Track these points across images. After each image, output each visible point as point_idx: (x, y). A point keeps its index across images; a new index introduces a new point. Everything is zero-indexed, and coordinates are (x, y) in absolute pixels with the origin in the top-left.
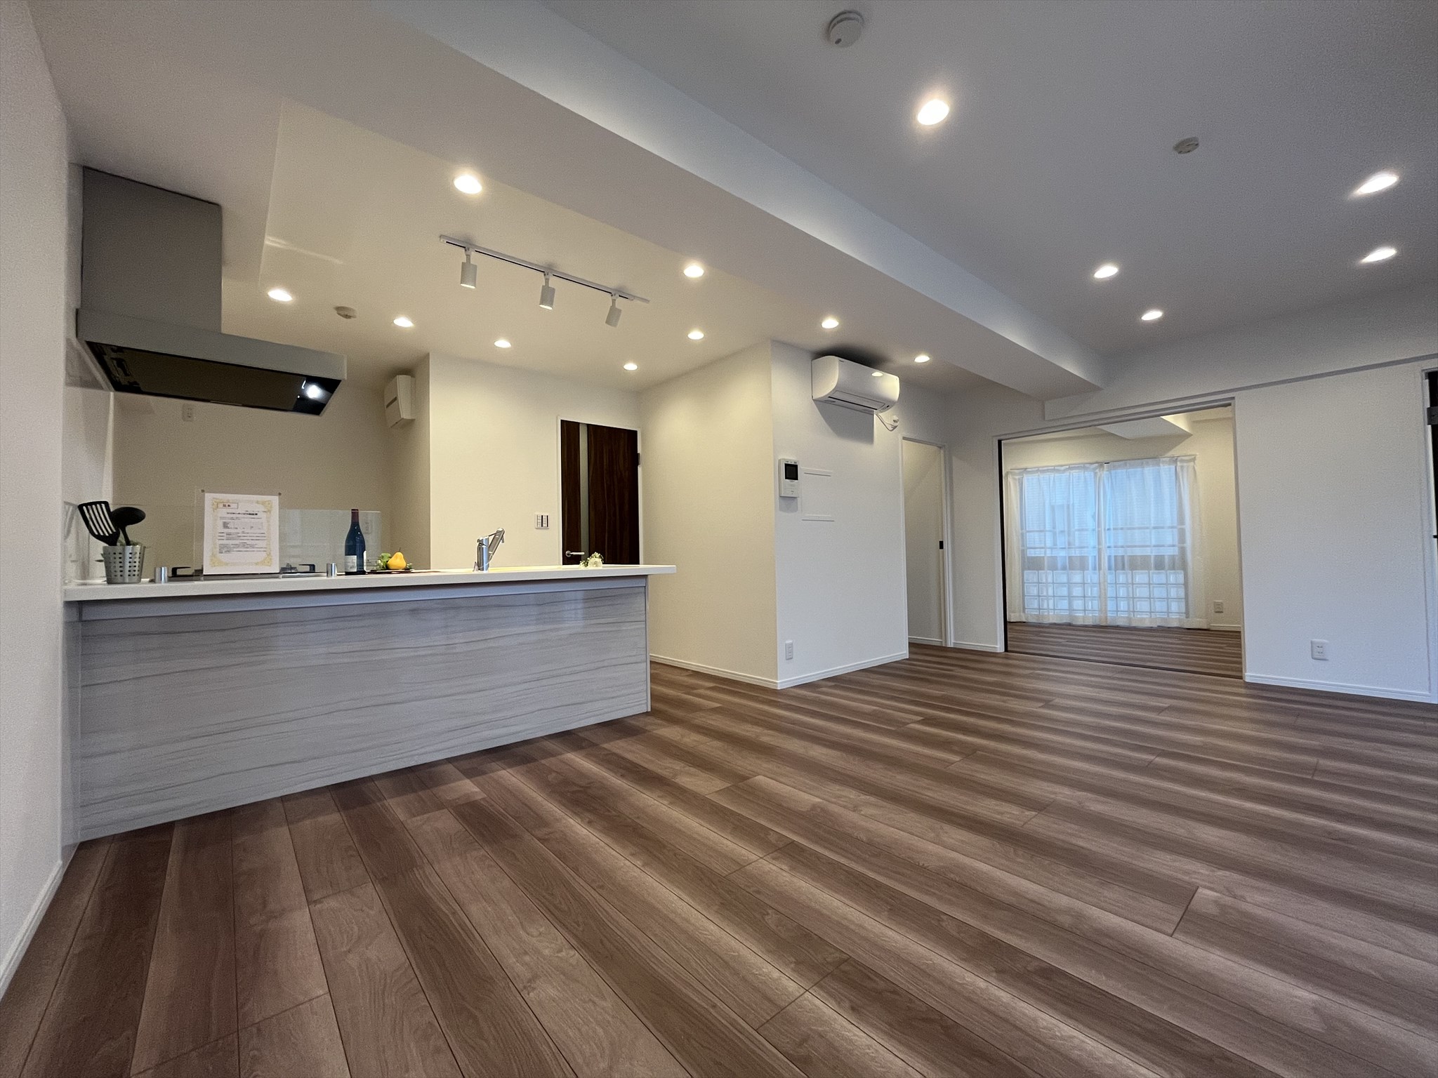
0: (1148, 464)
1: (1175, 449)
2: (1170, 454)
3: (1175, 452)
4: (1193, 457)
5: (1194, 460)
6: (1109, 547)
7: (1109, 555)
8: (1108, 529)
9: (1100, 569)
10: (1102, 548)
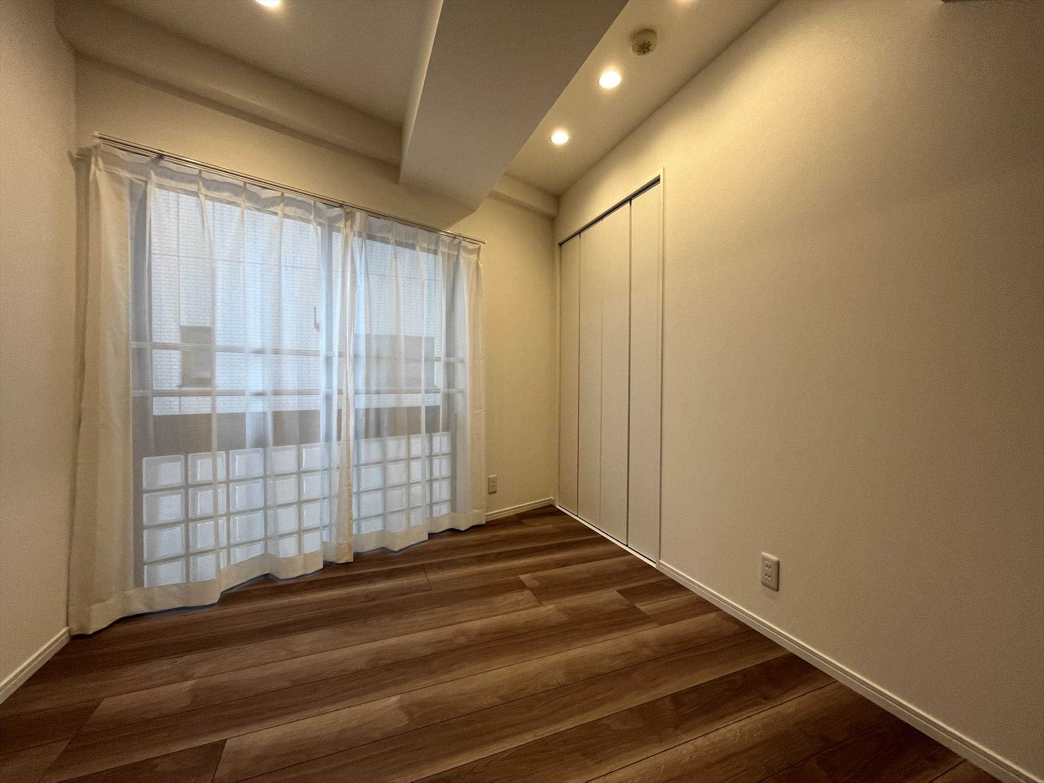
3: (458, 229)
6: (356, 393)
7: (357, 407)
8: (356, 356)
9: (339, 438)
10: (347, 395)
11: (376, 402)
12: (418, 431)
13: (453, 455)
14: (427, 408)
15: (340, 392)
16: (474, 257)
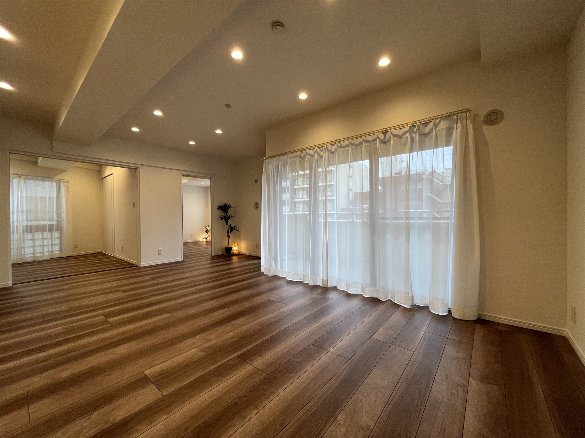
0: (46, 181)
1: (60, 175)
2: (56, 177)
3: (60, 177)
4: (68, 181)
5: (68, 182)
6: (23, 221)
7: (23, 225)
8: (22, 211)
9: (17, 232)
10: (20, 221)
11: (30, 223)
12: (46, 231)
13: (61, 238)
14: (48, 225)
15: (17, 221)
16: (67, 184)
